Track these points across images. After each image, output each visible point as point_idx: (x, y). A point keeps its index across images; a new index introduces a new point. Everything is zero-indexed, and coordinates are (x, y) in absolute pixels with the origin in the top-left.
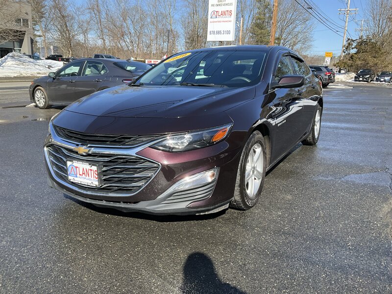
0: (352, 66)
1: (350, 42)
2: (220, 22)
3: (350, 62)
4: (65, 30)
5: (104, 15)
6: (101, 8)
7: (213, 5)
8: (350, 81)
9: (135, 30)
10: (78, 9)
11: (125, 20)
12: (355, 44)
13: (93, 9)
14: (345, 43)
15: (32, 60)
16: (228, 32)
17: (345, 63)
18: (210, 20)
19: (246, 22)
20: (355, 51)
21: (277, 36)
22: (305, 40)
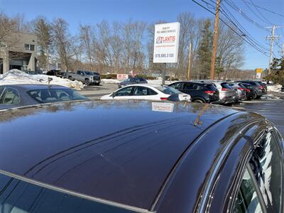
0: (278, 79)
1: (275, 61)
2: (164, 46)
3: (276, 76)
4: (63, 52)
5: (91, 42)
6: (90, 37)
7: (158, 32)
8: (277, 91)
9: (115, 52)
10: (73, 38)
11: (106, 45)
12: (279, 63)
13: (83, 38)
14: (272, 62)
15: (28, 75)
16: (172, 55)
17: (273, 77)
18: (155, 45)
19: (194, 46)
20: (280, 67)
21: (218, 56)
22: (239, 59)
